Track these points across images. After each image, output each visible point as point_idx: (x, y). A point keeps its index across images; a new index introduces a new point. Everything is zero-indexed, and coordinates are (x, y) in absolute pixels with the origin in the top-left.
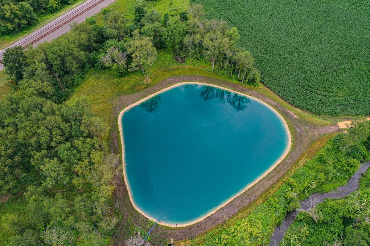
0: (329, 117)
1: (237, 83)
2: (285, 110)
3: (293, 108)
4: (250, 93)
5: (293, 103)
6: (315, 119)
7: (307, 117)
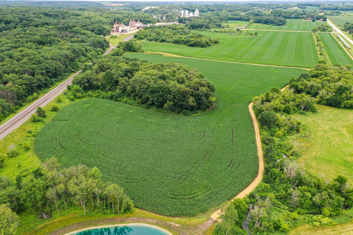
0: (202, 214)
1: (114, 216)
2: (166, 223)
3: (172, 218)
4: (130, 220)
5: (169, 214)
6: (193, 221)
7: (186, 222)
